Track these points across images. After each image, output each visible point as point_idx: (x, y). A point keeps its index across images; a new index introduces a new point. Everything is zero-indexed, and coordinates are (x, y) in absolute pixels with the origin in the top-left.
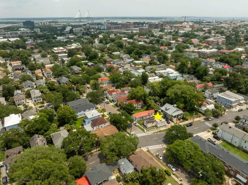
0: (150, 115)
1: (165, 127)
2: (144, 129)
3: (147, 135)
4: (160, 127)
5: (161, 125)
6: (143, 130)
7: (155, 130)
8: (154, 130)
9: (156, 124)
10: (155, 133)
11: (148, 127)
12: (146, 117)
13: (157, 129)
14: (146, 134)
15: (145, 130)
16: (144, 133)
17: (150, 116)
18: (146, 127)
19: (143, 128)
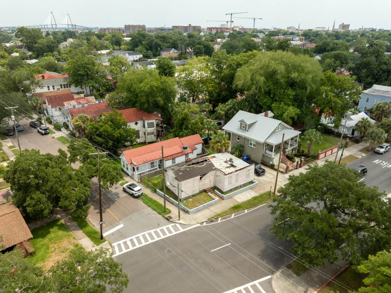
0: (188, 150)
1: (251, 189)
2: (169, 206)
3: (182, 230)
4: (231, 191)
5: (237, 181)
6: (163, 211)
7: (216, 203)
8: (211, 205)
9: (215, 181)
10: (217, 219)
11: (183, 196)
12: (174, 159)
13: (222, 198)
14: (176, 229)
15: (174, 211)
16: (170, 226)
17: (187, 155)
18: (176, 198)
19: (161, 201)
